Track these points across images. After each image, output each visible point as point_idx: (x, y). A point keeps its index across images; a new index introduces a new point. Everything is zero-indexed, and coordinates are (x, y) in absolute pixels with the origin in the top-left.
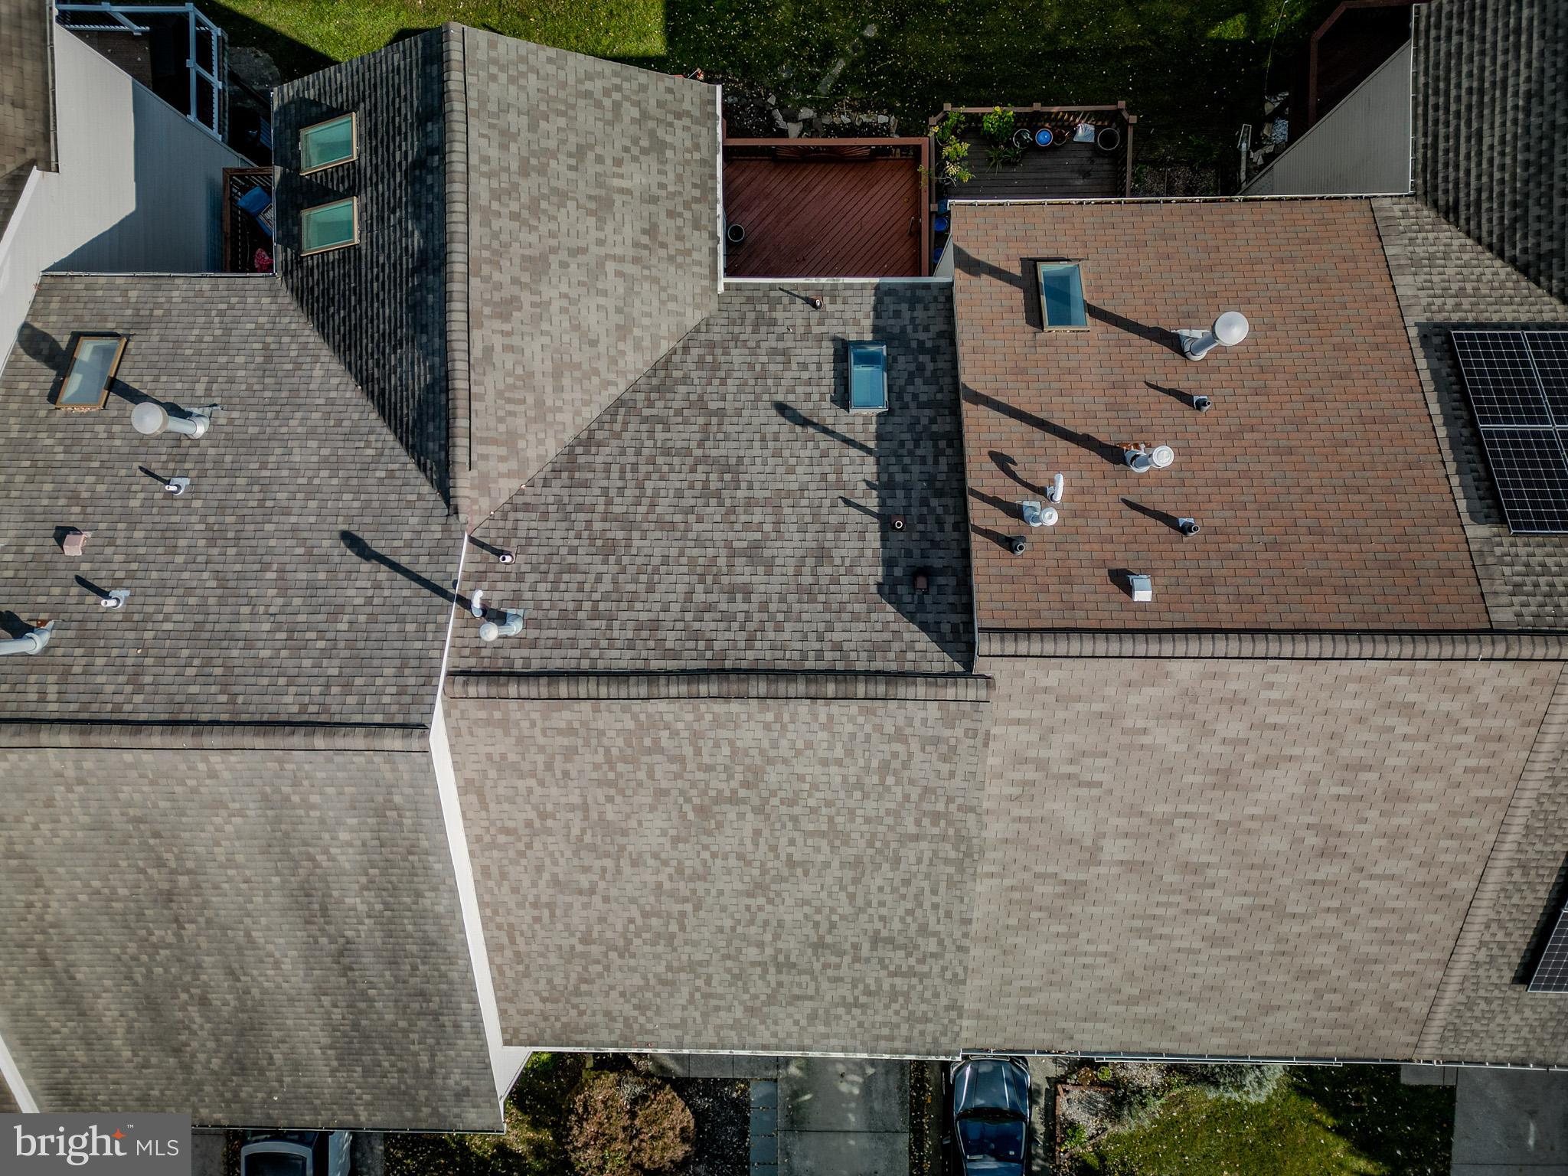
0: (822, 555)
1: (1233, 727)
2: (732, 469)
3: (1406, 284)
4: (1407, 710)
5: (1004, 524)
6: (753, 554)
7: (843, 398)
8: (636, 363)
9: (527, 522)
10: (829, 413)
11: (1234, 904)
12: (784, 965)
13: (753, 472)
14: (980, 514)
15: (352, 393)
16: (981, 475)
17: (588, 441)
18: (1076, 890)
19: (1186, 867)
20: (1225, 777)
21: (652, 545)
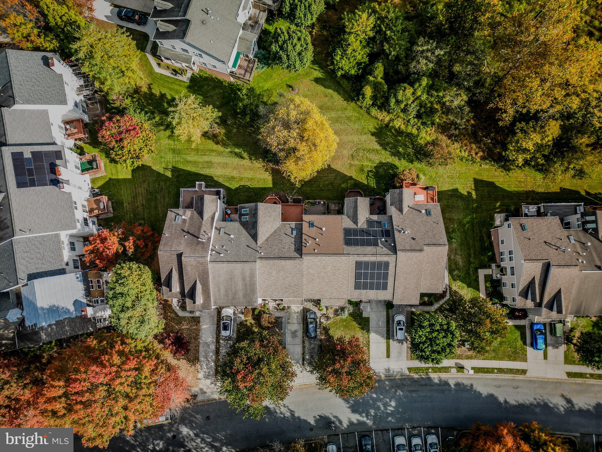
0: (290, 248)
1: (324, 263)
2: (282, 240)
3: (343, 224)
4: (338, 261)
5: (305, 245)
6: (284, 248)
7: (292, 234)
8: (273, 231)
9: (263, 245)
10: (291, 235)
11: (327, 281)
12: (286, 288)
13: (284, 241)
14: (303, 244)
15: (247, 233)
16: (304, 241)
17: (268, 238)
18: (313, 279)
19: (322, 277)
20: (324, 267)
21: (274, 247)
